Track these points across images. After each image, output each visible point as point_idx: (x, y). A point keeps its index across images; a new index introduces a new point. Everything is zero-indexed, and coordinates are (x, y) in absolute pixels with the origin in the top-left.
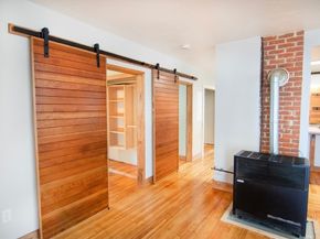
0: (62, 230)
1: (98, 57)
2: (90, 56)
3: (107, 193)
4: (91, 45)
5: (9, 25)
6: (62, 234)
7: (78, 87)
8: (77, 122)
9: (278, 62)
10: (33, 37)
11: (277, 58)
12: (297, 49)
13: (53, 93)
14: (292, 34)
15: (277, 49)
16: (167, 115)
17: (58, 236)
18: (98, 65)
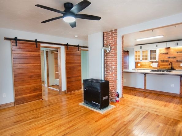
0: (23, 103)
1: (36, 44)
2: (33, 44)
3: (42, 93)
4: (34, 40)
5: (4, 38)
6: (22, 104)
7: (28, 55)
8: (28, 67)
9: (109, 42)
10: (12, 41)
11: (108, 41)
12: (114, 37)
13: (19, 57)
14: (112, 31)
15: (108, 37)
16: (73, 65)
17: (21, 105)
18: (37, 47)
